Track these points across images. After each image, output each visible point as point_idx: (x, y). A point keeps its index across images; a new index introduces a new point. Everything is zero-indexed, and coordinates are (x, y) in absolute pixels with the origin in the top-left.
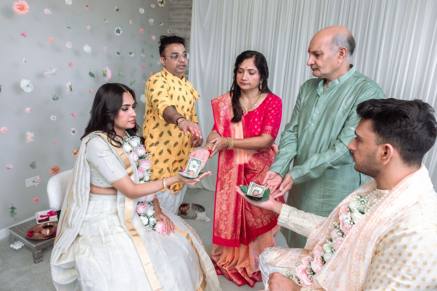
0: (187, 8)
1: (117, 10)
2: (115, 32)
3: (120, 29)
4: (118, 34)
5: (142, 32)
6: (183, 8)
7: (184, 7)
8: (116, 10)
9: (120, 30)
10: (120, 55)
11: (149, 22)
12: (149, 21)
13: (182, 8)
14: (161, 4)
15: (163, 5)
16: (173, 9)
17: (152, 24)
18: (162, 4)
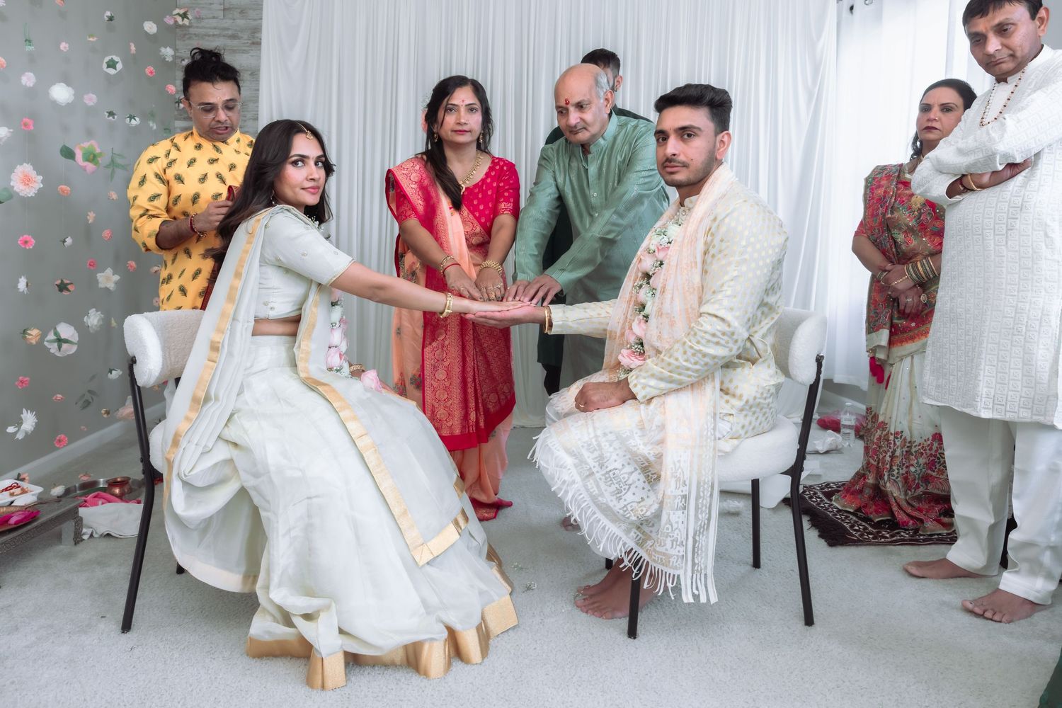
0: (224, 36)
1: (111, 19)
2: (105, 66)
3: (116, 58)
4: (112, 71)
5: (151, 72)
6: (214, 35)
7: (215, 33)
8: (107, 19)
9: (117, 62)
10: (116, 117)
11: (161, 54)
12: (160, 51)
13: (209, 36)
14: (183, 20)
15: (186, 22)
16: (187, 36)
17: (169, 59)
18: (185, 19)
